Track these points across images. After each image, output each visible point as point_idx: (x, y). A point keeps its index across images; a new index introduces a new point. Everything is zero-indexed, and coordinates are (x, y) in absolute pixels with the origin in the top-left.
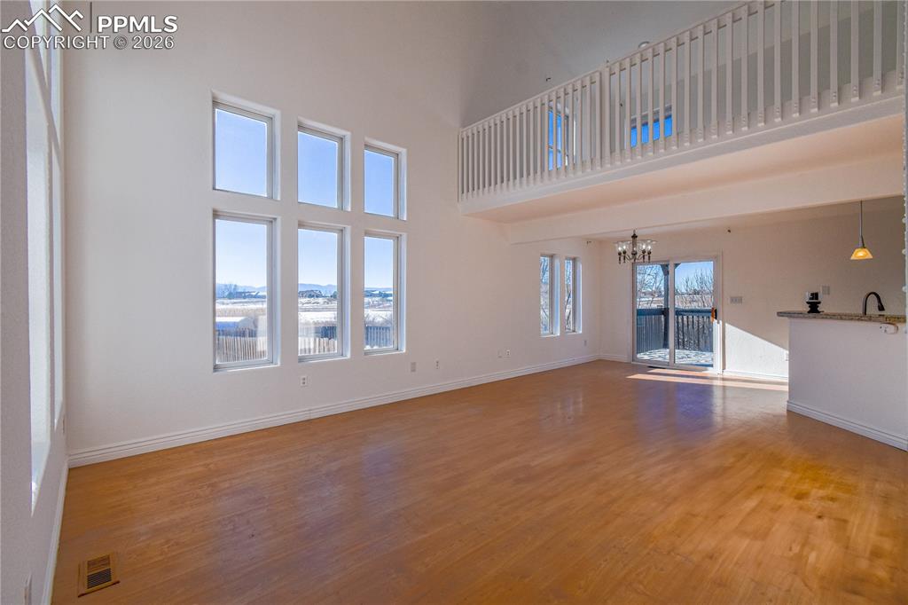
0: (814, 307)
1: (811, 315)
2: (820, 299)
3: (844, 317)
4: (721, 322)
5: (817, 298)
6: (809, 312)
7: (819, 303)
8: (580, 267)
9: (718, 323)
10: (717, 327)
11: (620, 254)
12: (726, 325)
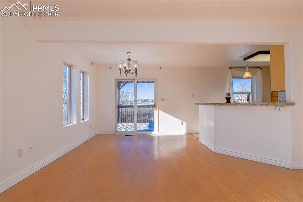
0: (228, 100)
1: (227, 104)
2: (231, 96)
3: (256, 104)
4: (157, 110)
5: (229, 96)
6: (226, 102)
7: (230, 98)
8: (88, 78)
9: (156, 110)
10: (155, 112)
11: (120, 69)
12: (159, 110)
